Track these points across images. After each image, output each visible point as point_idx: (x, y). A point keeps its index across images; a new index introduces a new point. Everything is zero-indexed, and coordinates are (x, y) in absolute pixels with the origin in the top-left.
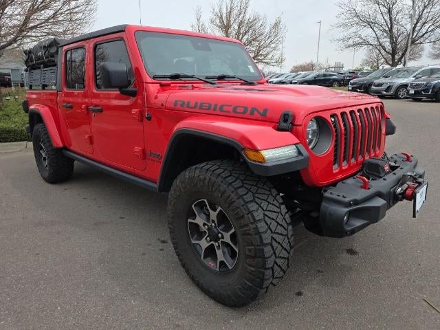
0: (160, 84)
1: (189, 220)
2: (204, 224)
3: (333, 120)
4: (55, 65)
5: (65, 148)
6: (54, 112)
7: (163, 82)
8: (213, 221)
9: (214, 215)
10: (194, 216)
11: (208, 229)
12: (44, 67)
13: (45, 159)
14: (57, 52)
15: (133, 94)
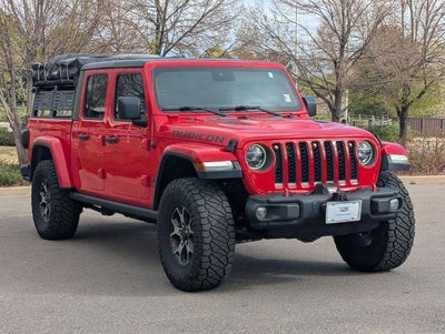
0: (169, 117)
4: (73, 88)
5: (74, 190)
6: (66, 145)
7: (171, 115)
12: (59, 89)
13: (44, 205)
14: (78, 73)
15: (144, 125)
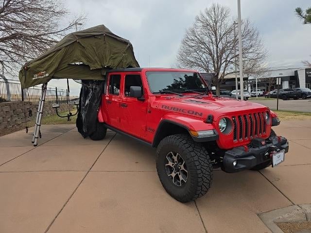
1: (166, 165)
2: (173, 165)
3: (234, 119)
8: (176, 162)
9: (175, 158)
10: (168, 162)
11: (174, 167)
